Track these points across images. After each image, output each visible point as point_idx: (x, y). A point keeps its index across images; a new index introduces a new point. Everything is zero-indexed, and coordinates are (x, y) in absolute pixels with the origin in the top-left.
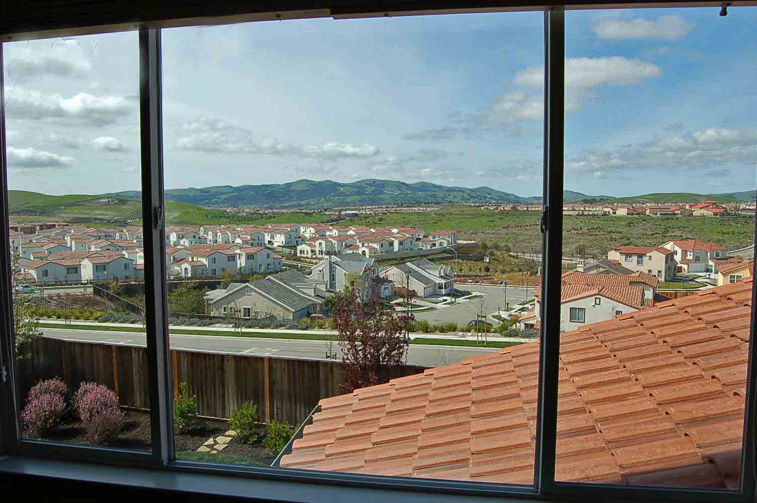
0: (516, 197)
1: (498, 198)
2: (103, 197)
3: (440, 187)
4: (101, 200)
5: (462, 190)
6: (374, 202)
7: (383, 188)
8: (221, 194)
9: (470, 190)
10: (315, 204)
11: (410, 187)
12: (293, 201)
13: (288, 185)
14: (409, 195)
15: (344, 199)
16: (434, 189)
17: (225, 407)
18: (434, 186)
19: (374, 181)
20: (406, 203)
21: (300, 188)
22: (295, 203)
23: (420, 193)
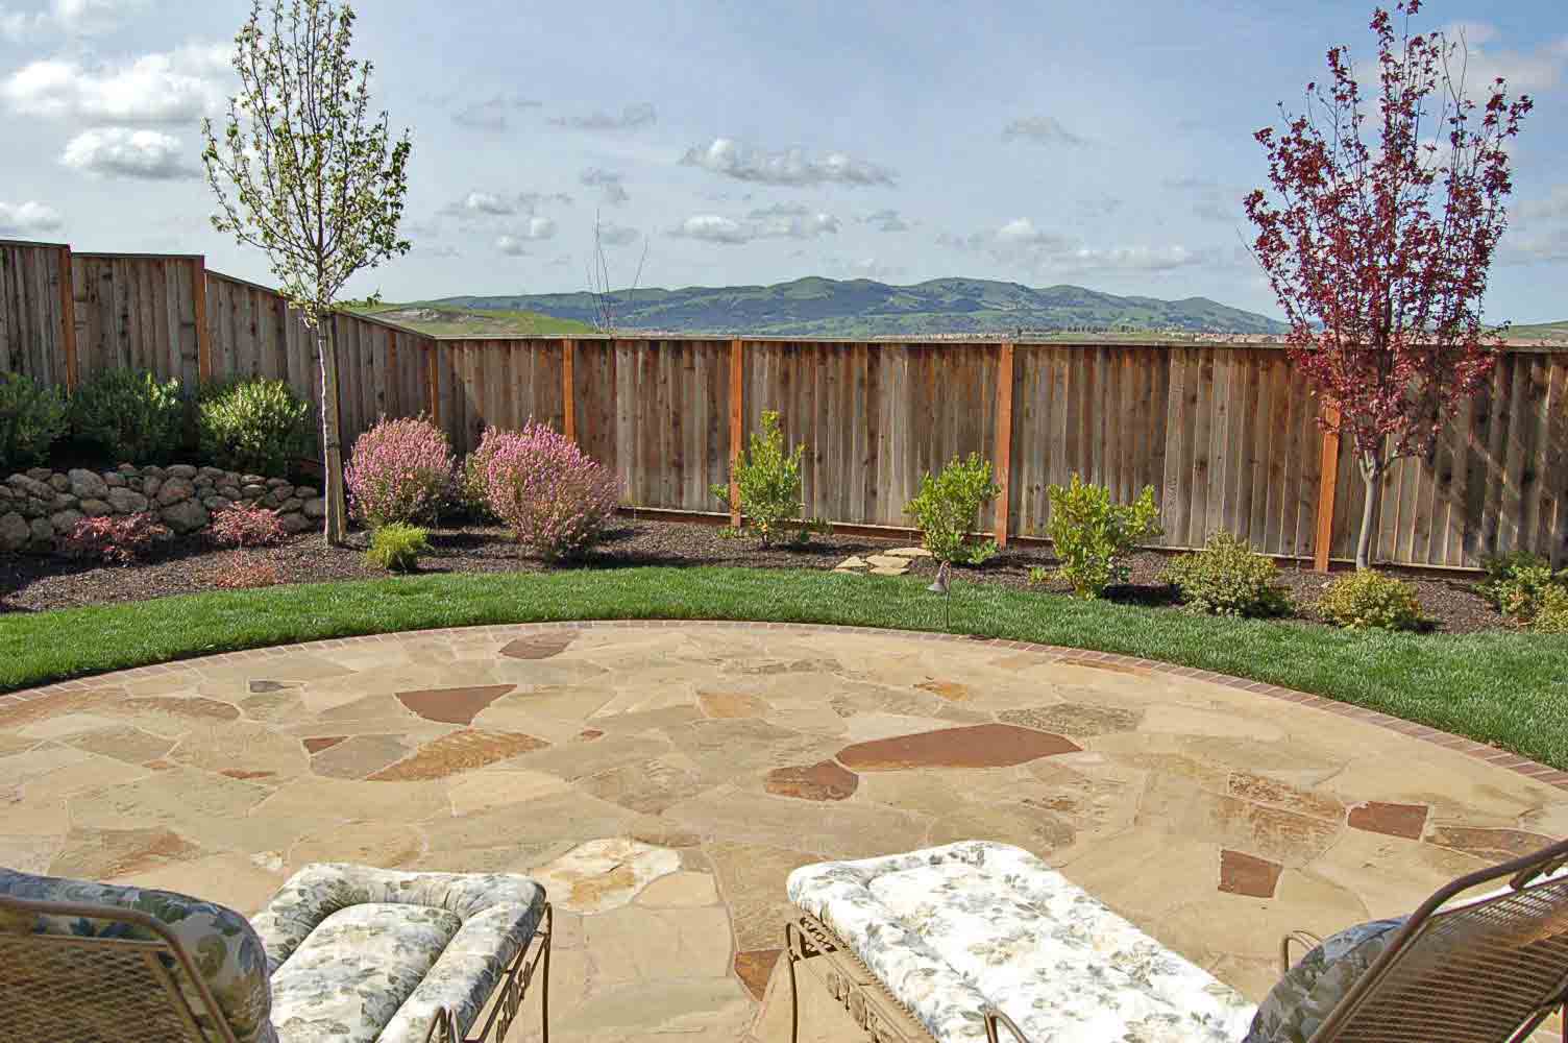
0: (1268, 321)
1: (1228, 323)
2: (410, 307)
3: (1102, 298)
4: (406, 313)
5: (1150, 305)
6: (957, 325)
7: (980, 296)
8: (642, 304)
9: (1168, 304)
10: (835, 329)
11: (1038, 296)
12: (790, 321)
13: (781, 289)
14: (1034, 313)
15: (895, 320)
16: (1088, 301)
17: (874, 493)
18: (1088, 294)
19: (961, 282)
20: (1028, 330)
21: (806, 294)
22: (793, 325)
23: (1058, 309)
